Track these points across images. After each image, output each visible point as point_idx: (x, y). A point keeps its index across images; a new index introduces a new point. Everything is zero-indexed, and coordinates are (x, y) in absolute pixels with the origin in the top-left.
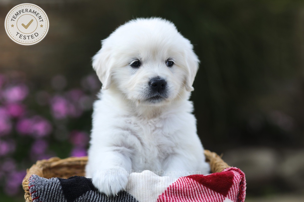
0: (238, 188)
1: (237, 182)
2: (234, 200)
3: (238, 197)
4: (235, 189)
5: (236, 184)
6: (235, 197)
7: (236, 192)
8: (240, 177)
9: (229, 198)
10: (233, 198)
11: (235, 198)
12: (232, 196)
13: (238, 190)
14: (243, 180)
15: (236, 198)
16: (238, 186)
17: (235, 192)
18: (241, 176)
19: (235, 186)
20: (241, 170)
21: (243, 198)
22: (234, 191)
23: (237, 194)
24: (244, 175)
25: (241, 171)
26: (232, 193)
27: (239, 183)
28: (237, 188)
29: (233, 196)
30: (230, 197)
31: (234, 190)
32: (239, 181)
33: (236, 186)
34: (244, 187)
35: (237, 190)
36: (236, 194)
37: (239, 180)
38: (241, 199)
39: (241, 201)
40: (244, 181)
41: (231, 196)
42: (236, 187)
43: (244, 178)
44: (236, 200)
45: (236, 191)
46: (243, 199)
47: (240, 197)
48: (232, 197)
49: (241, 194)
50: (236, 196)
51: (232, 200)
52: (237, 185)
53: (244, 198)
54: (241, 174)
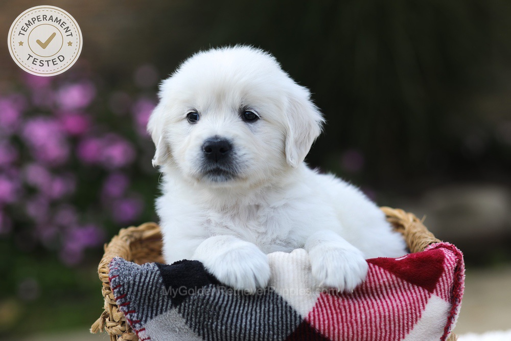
0: (452, 277)
1: (450, 268)
2: (446, 297)
3: (452, 292)
4: (447, 280)
5: (449, 272)
6: (446, 292)
7: (450, 284)
8: (456, 260)
9: (437, 295)
10: (443, 295)
11: (446, 294)
12: (443, 290)
13: (453, 281)
14: (459, 263)
15: (449, 294)
16: (451, 274)
17: (448, 285)
18: (456, 257)
19: (447, 274)
20: (456, 247)
21: (460, 293)
22: (446, 284)
23: (450, 287)
24: (461, 256)
25: (457, 249)
26: (442, 287)
27: (453, 269)
28: (450, 278)
29: (445, 291)
30: (439, 294)
31: (445, 281)
32: (453, 266)
33: (449, 274)
34: (461, 276)
35: (451, 281)
36: (448, 287)
37: (454, 264)
38: (457, 295)
39: (457, 298)
40: (462, 266)
41: (441, 290)
42: (448, 276)
43: (461, 260)
44: (448, 297)
45: (449, 282)
46: (460, 296)
47: (456, 292)
48: (443, 293)
49: (458, 286)
50: (448, 290)
51: (442, 297)
52: (451, 272)
53: (462, 294)
54: (457, 254)
